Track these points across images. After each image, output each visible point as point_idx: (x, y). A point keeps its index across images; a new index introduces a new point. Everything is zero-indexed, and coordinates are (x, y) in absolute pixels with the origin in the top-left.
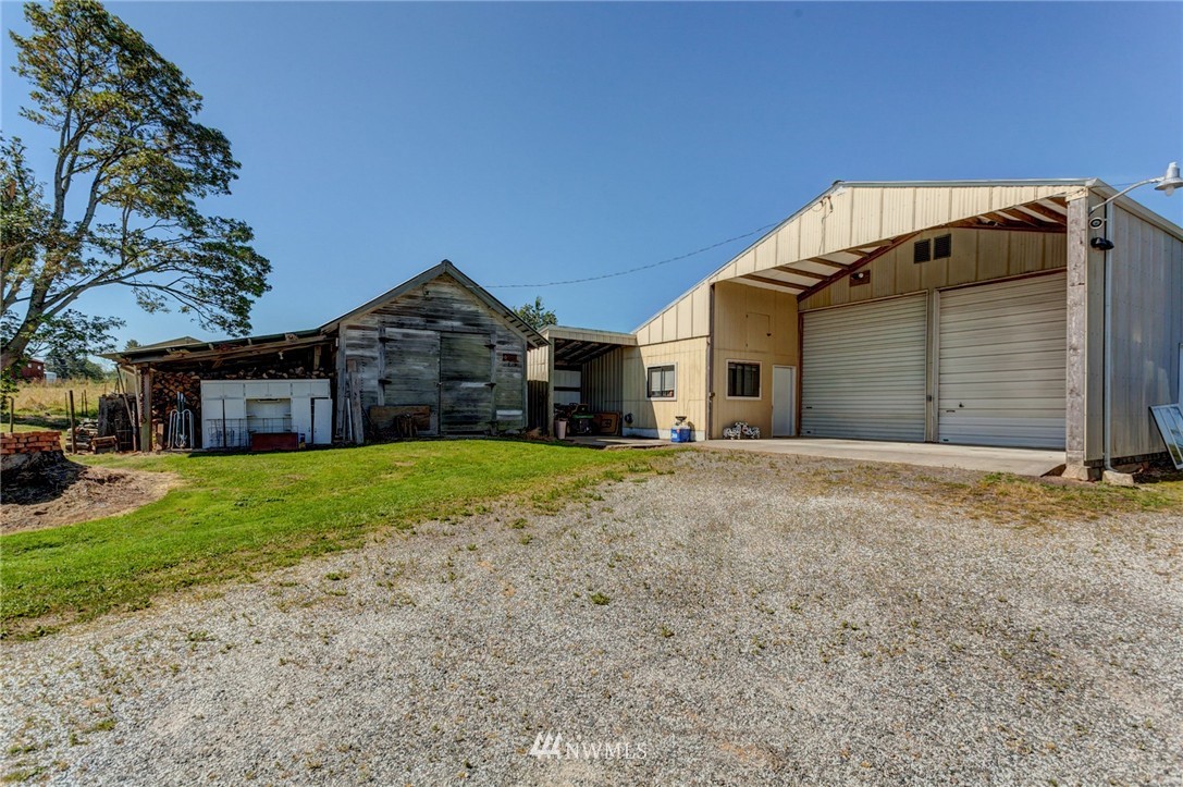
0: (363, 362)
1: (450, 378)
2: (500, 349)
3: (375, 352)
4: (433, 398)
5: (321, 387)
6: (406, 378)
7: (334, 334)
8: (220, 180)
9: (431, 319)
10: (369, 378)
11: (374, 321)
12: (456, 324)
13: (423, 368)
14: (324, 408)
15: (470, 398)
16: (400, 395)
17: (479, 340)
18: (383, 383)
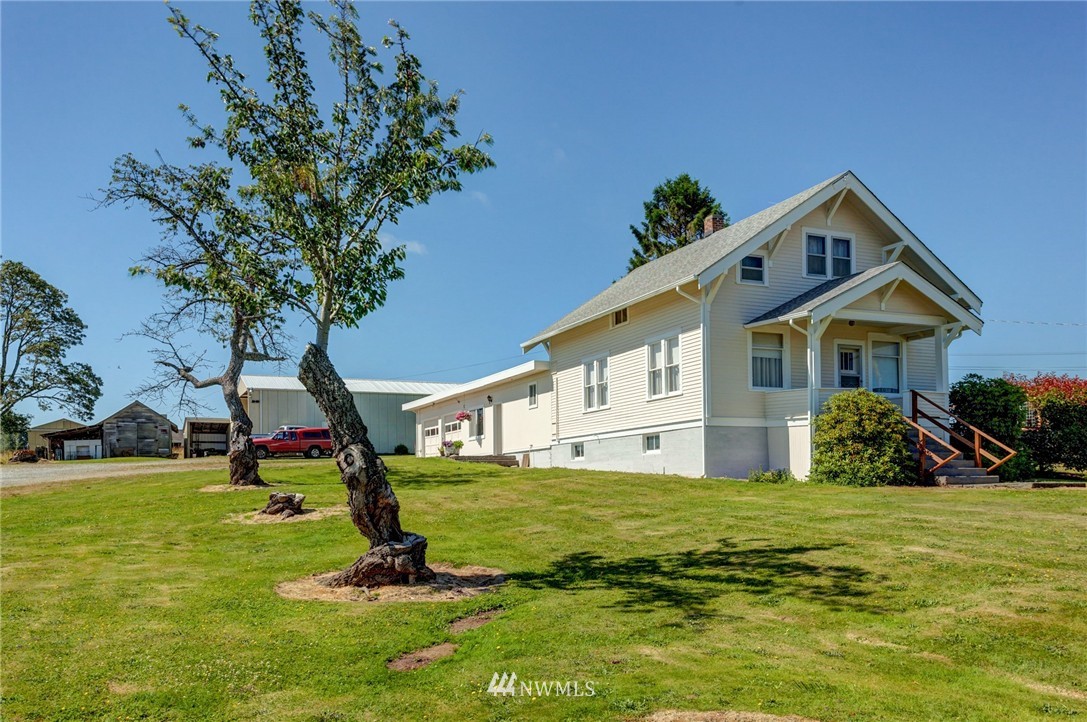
0: (111, 434)
1: (141, 438)
2: (159, 428)
3: (115, 431)
4: (135, 445)
5: (99, 442)
6: (126, 439)
7: (102, 425)
8: (76, 340)
9: (134, 419)
10: (113, 439)
11: (115, 421)
12: (143, 420)
13: (132, 435)
14: (100, 448)
15: (149, 445)
16: (123, 444)
17: (152, 425)
18: (118, 440)
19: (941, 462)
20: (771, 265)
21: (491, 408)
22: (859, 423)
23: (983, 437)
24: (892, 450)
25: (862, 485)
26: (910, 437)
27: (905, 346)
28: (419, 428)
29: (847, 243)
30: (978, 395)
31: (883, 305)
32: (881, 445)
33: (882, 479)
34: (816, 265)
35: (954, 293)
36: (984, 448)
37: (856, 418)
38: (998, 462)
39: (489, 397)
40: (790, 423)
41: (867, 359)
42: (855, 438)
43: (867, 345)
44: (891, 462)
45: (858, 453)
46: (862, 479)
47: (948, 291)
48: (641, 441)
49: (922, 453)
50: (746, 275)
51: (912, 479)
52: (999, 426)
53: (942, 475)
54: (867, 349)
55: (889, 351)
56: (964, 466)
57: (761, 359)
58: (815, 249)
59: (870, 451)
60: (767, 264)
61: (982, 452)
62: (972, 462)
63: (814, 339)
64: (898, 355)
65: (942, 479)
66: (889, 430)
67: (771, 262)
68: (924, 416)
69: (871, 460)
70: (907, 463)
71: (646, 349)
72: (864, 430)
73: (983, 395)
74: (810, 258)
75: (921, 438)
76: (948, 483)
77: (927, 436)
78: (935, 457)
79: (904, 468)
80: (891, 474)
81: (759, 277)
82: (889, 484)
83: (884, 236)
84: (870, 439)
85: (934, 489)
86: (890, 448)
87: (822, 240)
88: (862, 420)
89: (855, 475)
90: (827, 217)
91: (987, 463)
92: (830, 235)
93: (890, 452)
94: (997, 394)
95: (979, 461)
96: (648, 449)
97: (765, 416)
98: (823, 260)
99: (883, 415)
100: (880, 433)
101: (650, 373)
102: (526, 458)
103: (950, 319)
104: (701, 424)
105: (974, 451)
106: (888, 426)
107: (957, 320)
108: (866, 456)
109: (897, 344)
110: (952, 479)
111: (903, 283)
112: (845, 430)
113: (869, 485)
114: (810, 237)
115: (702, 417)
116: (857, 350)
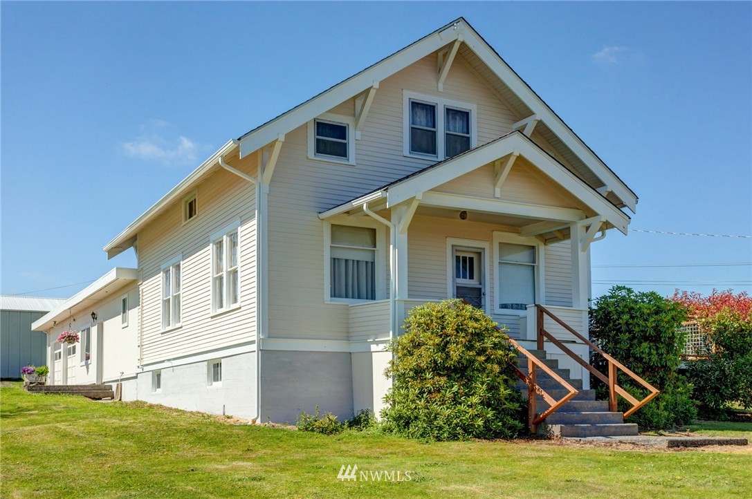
19: (553, 403)
20: (359, 137)
21: (96, 327)
22: (443, 348)
23: (619, 369)
24: (485, 387)
25: (438, 439)
26: (512, 369)
27: (542, 250)
28: (49, 349)
29: (465, 115)
30: (623, 313)
31: (498, 190)
32: (470, 379)
33: (468, 431)
34: (423, 142)
35: (602, 184)
36: (620, 383)
37: (437, 340)
38: (636, 403)
39: (93, 314)
40: (373, 348)
41: (492, 266)
42: (437, 369)
43: (491, 248)
44: (482, 403)
45: (439, 391)
46: (441, 428)
47: (594, 183)
48: (205, 370)
49: (532, 390)
50: (321, 148)
51: (512, 428)
52: (650, 354)
53: (556, 423)
54: (492, 253)
55: (523, 257)
56: (593, 409)
57: (347, 261)
58: (424, 121)
59: (455, 389)
60: (353, 136)
61: (618, 389)
62: (605, 403)
63: (399, 231)
64: (534, 262)
65: (556, 429)
66: (482, 358)
67: (358, 133)
68: (551, 339)
69: (456, 401)
70: (508, 405)
71: (210, 249)
72: (448, 356)
73: (629, 312)
74: (414, 131)
75: (530, 370)
76: (564, 434)
77: (538, 367)
78: (548, 398)
79: (500, 412)
80: (480, 422)
81: (341, 151)
82: (478, 436)
83: (515, 110)
84: (455, 370)
85: (544, 445)
86: (482, 383)
87: (430, 109)
88: (447, 343)
89: (430, 422)
90: (438, 80)
91: (624, 405)
92: (441, 104)
93: (481, 389)
94: (646, 311)
95: (615, 403)
96: (214, 381)
97: (348, 338)
98: (433, 135)
99: (479, 336)
100: (471, 362)
101: (215, 279)
102: (120, 388)
103: (589, 213)
104: (254, 347)
105: (608, 387)
106: (482, 351)
107: (596, 214)
108: (448, 395)
109: (533, 248)
110: (569, 429)
111: (521, 160)
112: (424, 357)
113: (449, 439)
114: (415, 105)
115: (255, 338)
116: (479, 254)
